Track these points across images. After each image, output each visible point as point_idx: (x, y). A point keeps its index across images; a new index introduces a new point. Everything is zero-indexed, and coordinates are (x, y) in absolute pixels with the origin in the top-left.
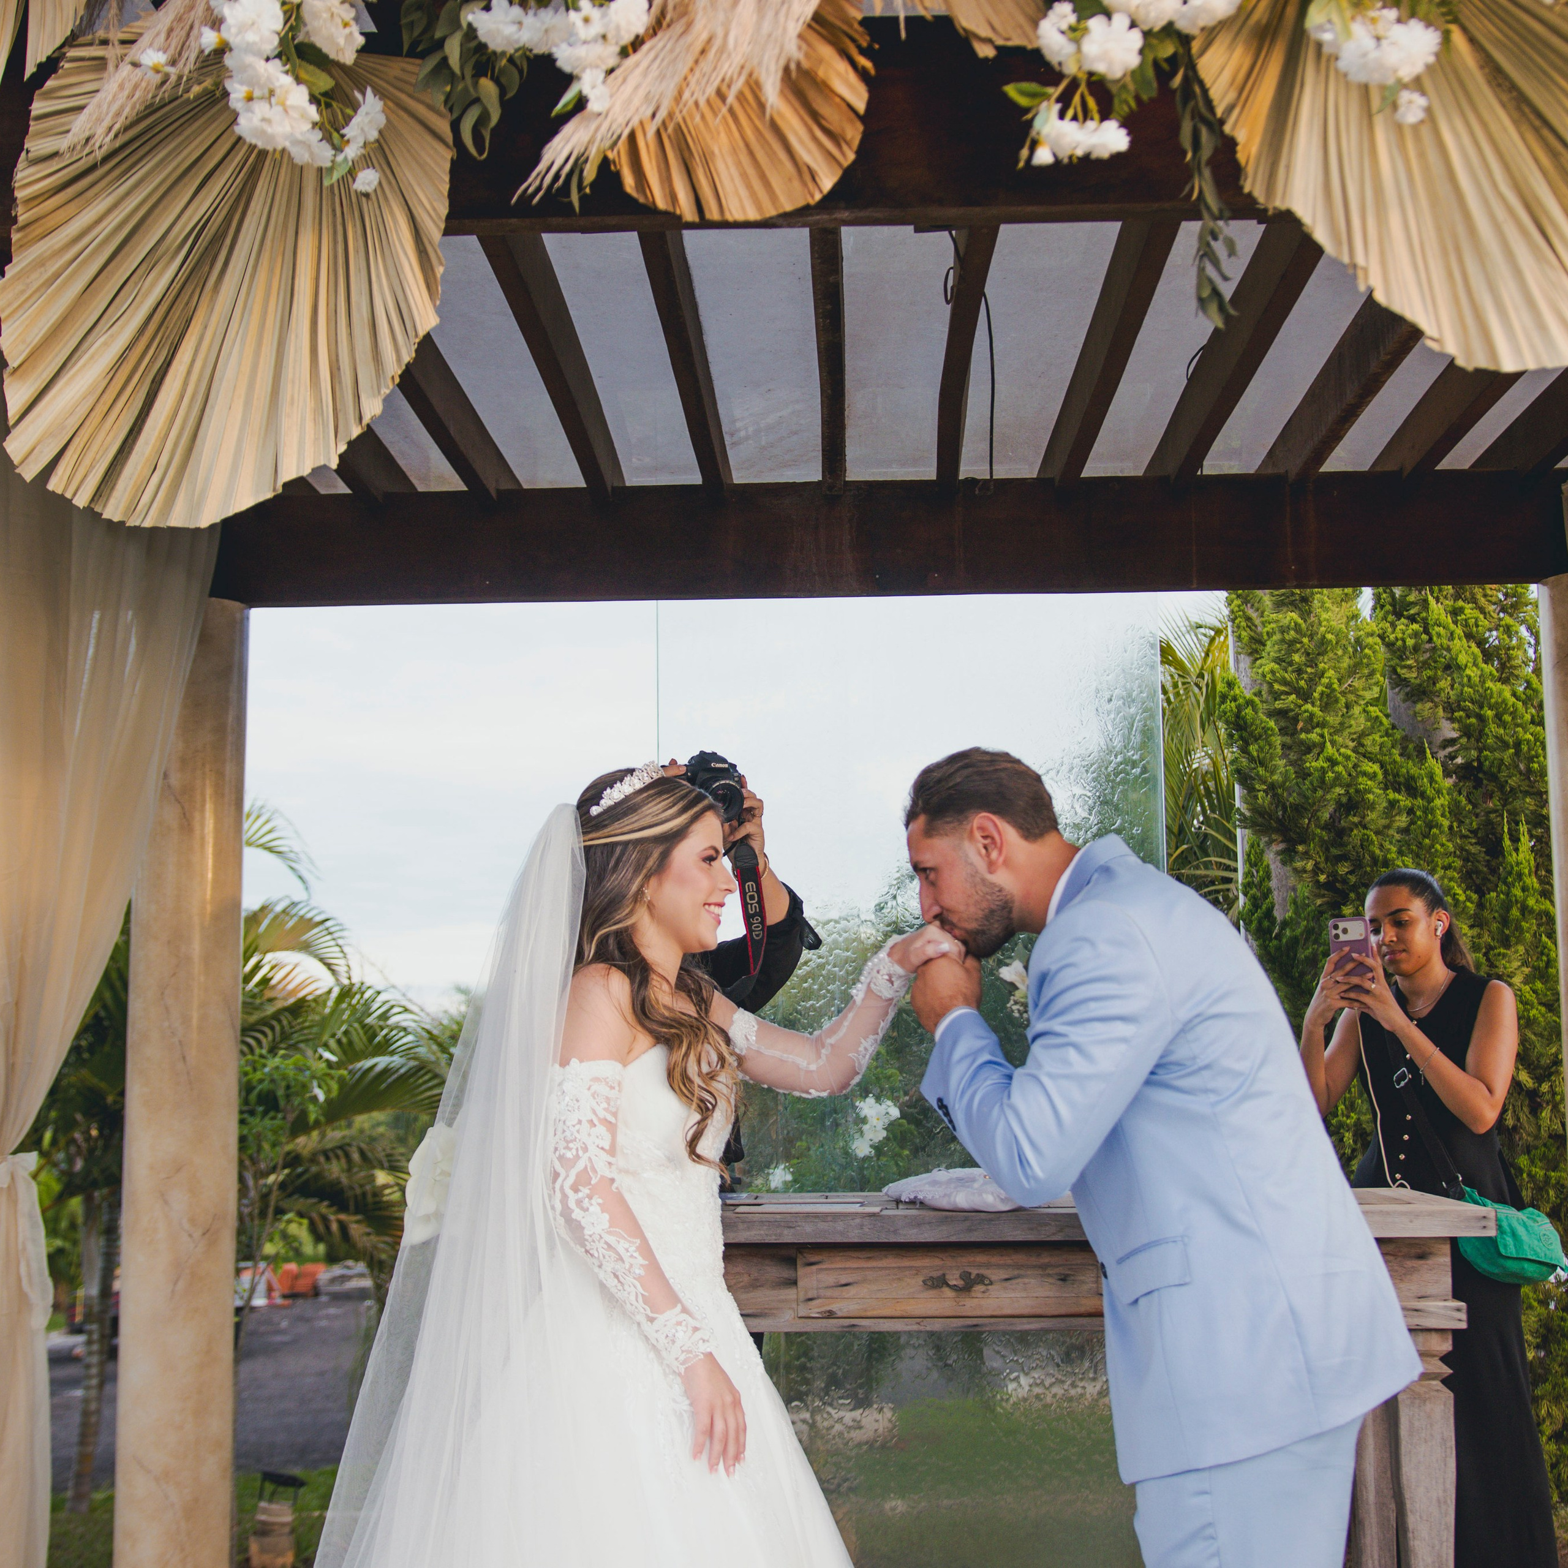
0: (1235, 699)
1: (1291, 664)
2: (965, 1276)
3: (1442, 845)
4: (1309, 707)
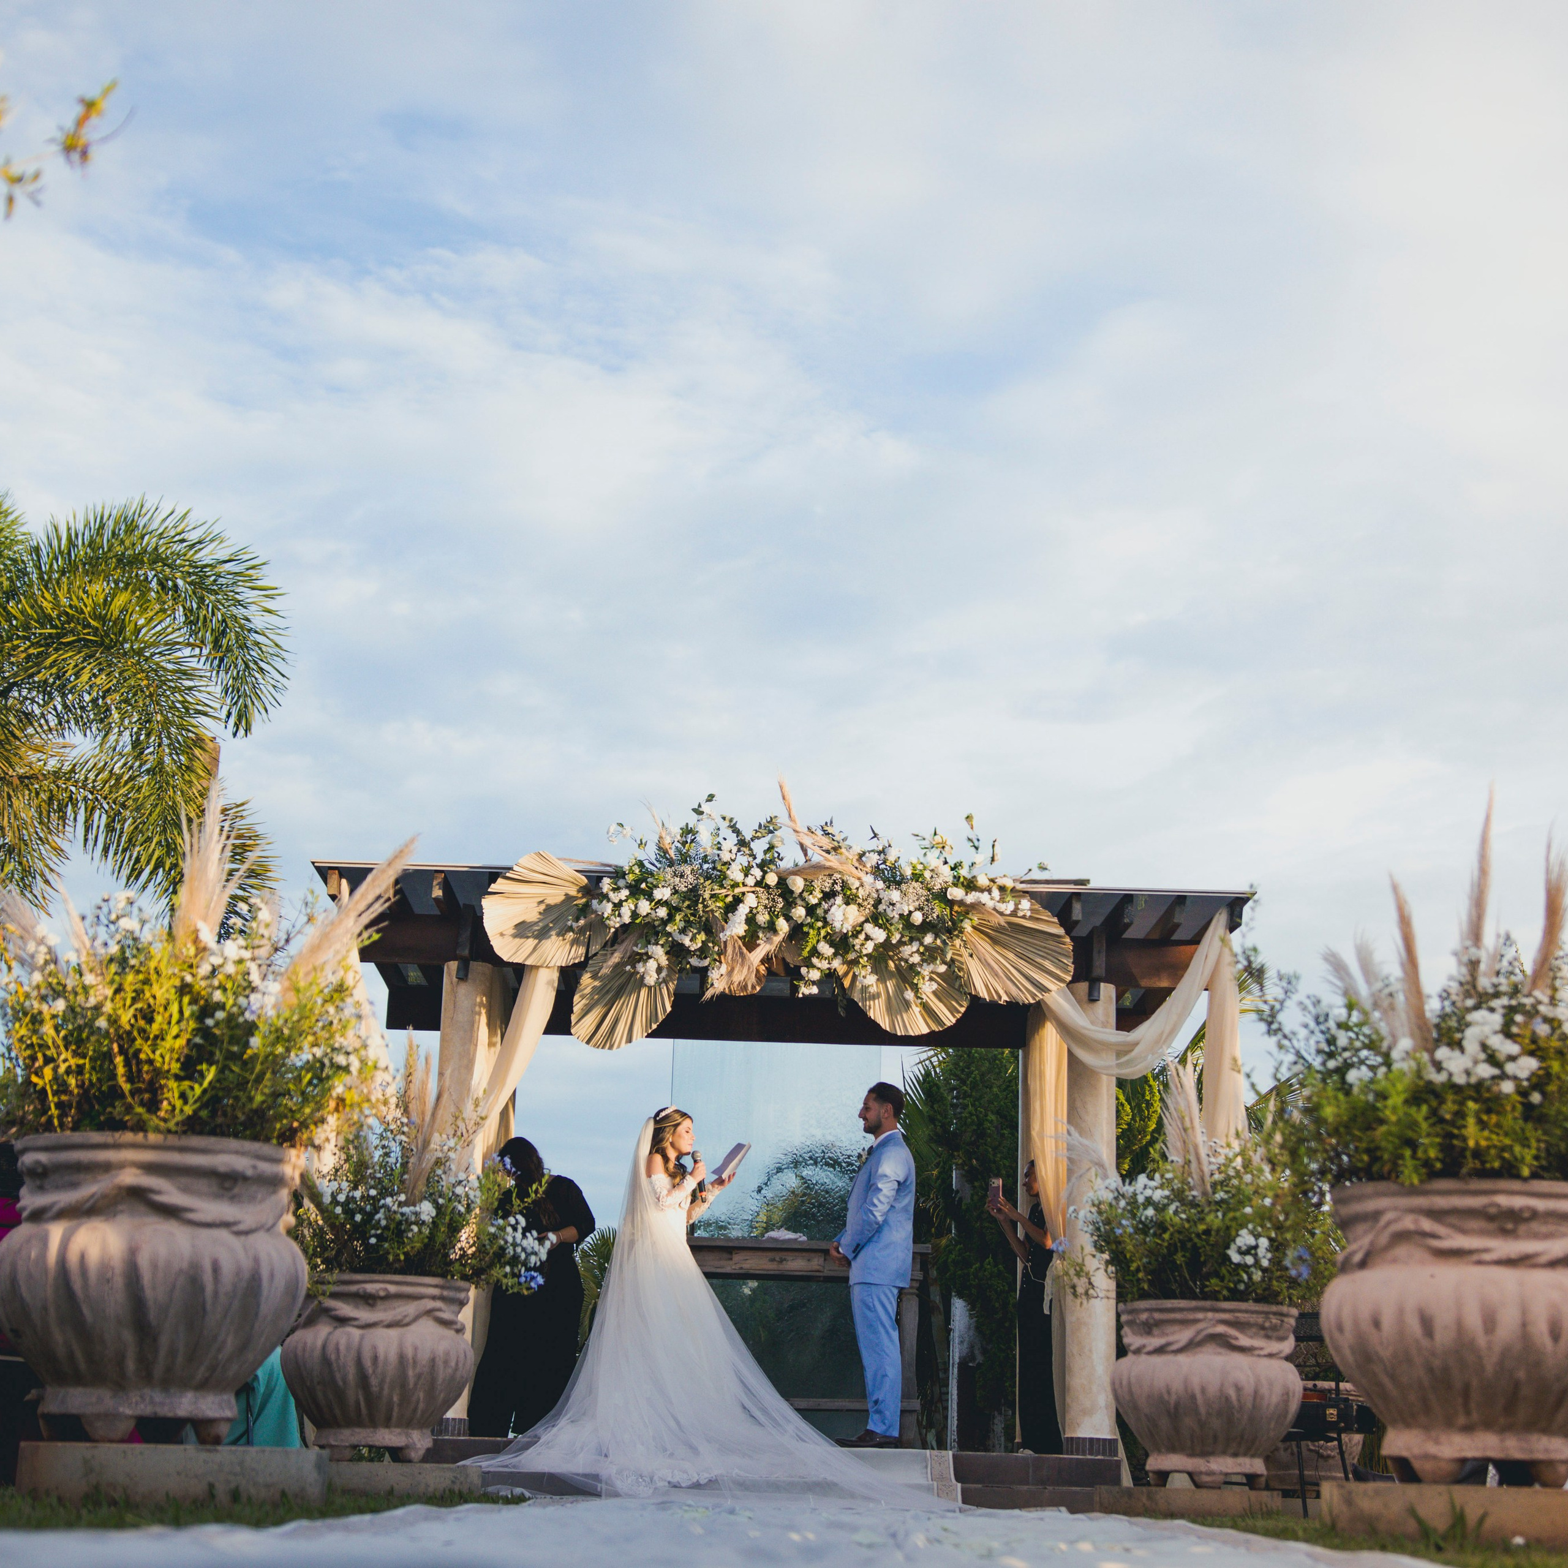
2: (781, 1258)
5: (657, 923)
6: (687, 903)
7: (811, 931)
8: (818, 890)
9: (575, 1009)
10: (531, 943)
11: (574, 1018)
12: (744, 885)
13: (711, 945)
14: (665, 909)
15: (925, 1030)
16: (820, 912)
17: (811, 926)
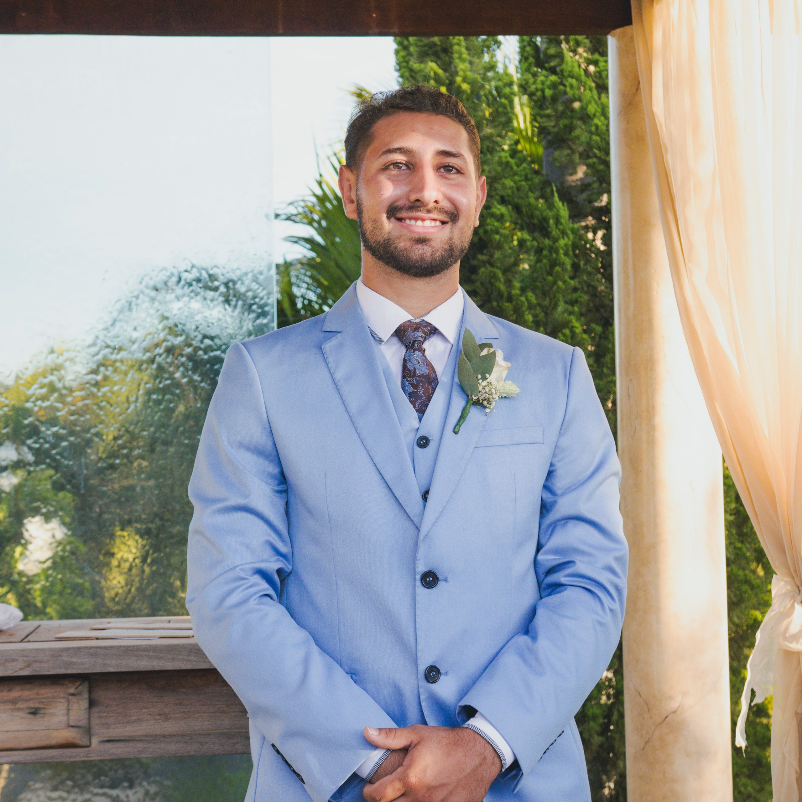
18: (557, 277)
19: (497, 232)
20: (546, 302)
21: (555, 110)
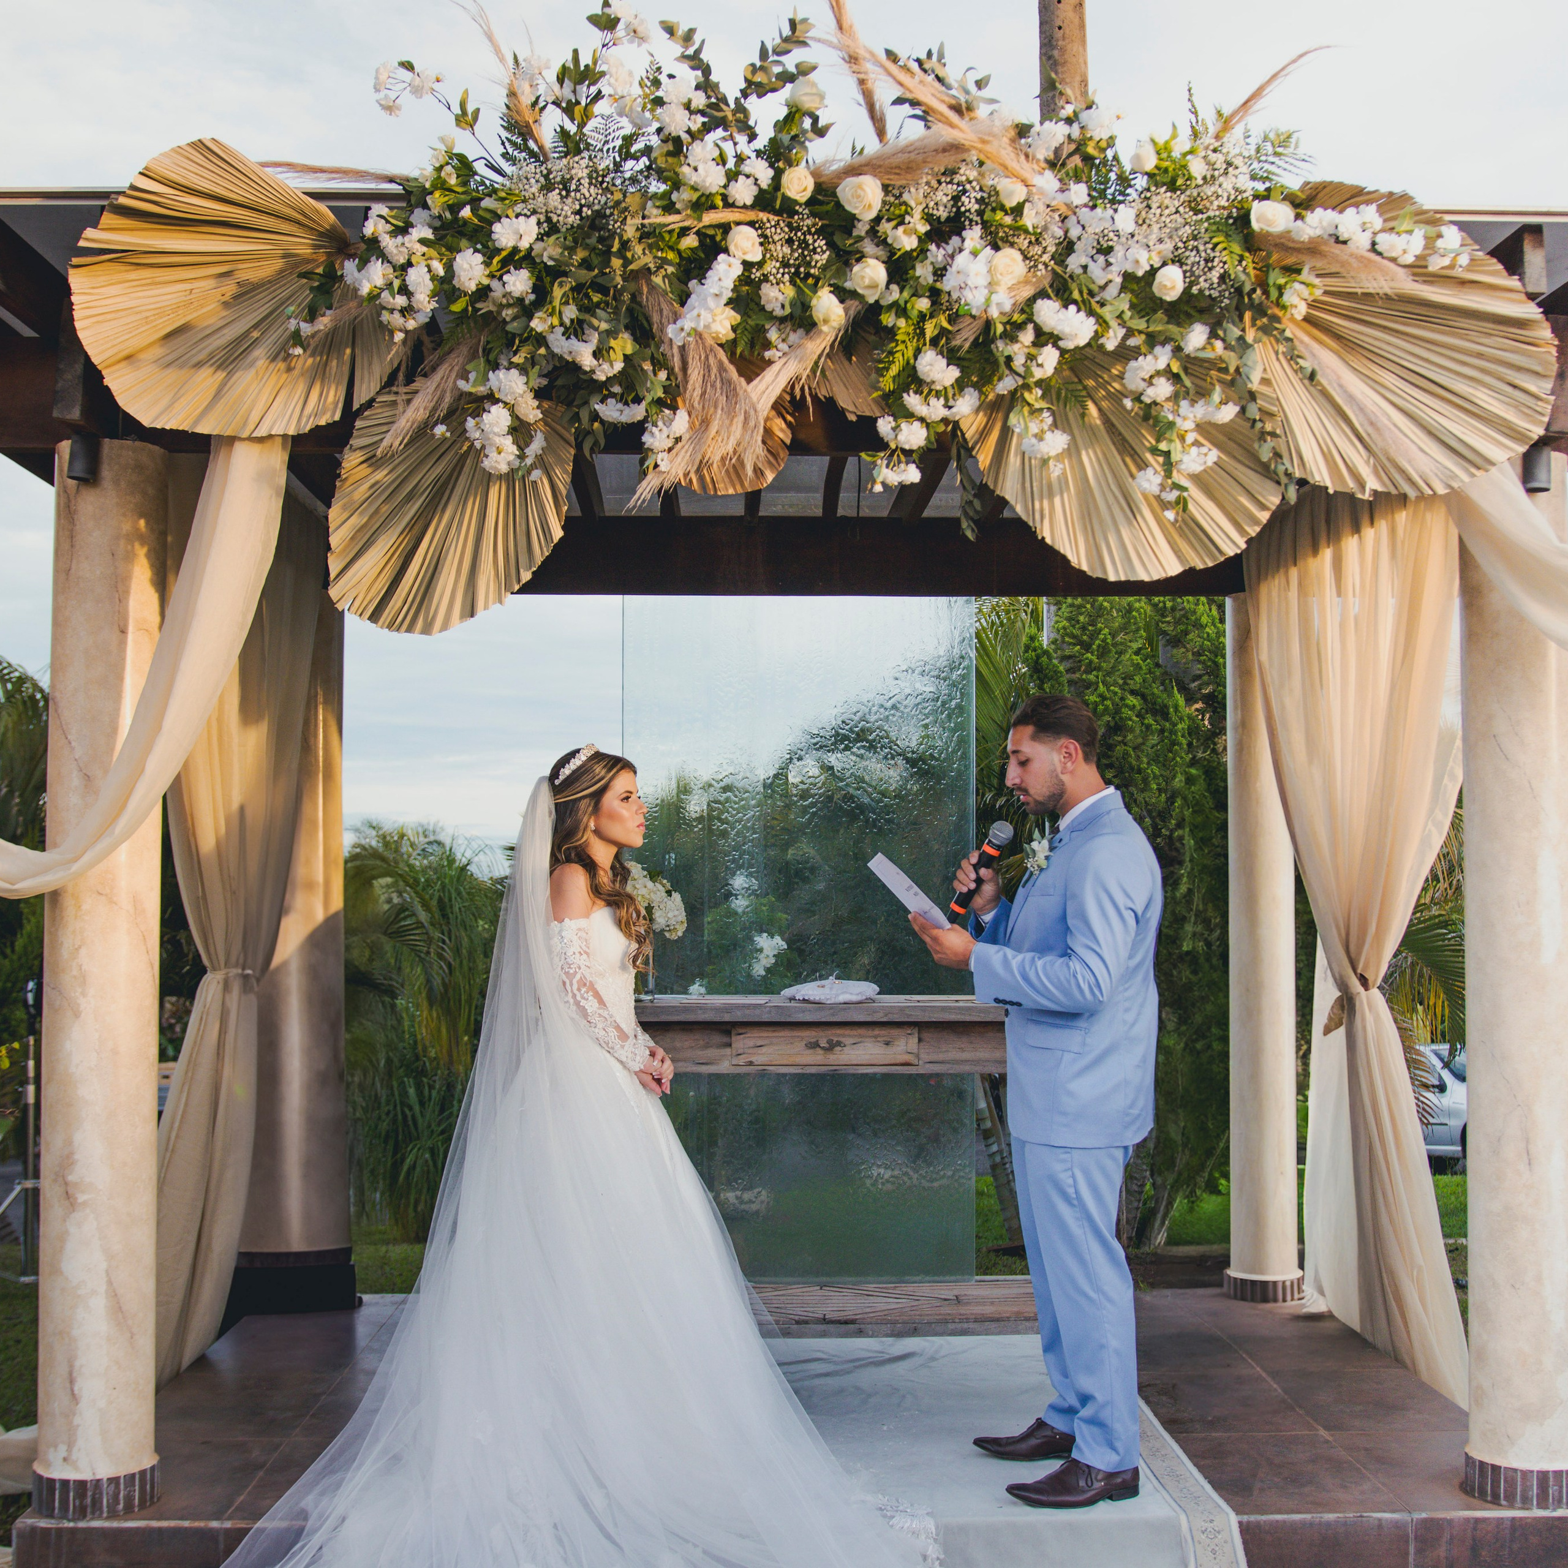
0: (1035, 650)
1: (1078, 622)
2: (830, 1042)
3: (1181, 758)
4: (1089, 655)
5: (508, 313)
6: (580, 255)
7: (902, 323)
8: (917, 214)
9: (335, 540)
10: (207, 380)
11: (334, 566)
12: (728, 204)
13: (647, 366)
14: (524, 274)
15: (1174, 568)
16: (923, 272)
17: (901, 310)
18: (1176, 754)
19: (1130, 720)
20: (1167, 773)
21: (1174, 618)
